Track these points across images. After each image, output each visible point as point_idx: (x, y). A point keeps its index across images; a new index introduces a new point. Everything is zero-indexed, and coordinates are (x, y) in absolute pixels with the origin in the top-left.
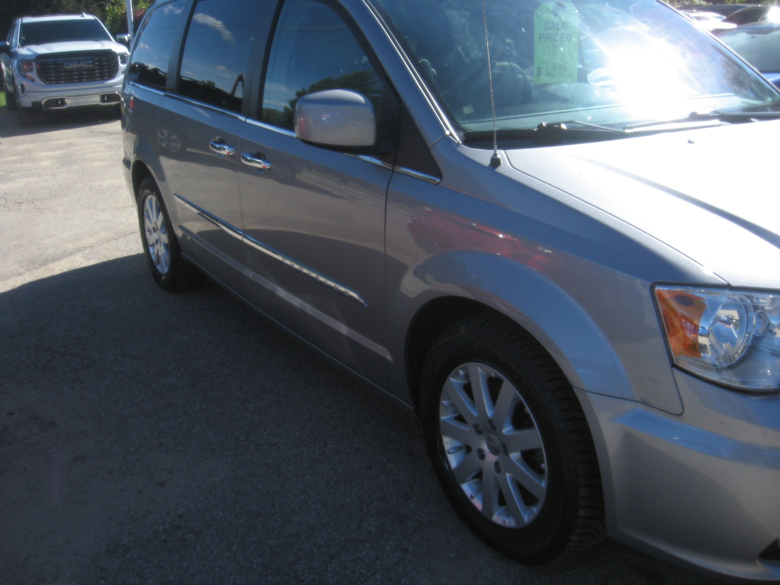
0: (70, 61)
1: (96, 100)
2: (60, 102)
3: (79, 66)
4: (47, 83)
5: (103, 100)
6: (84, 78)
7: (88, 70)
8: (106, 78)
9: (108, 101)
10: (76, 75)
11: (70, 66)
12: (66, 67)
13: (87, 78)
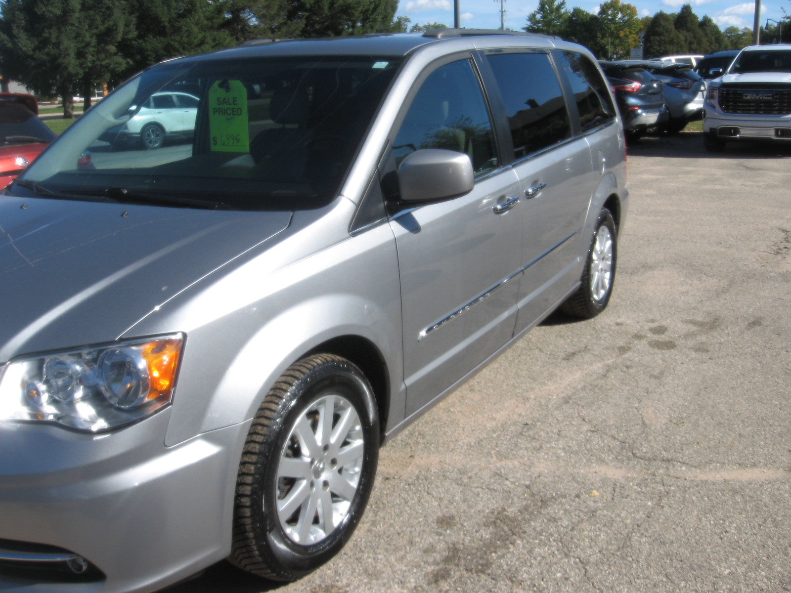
0: (749, 92)
1: (771, 134)
2: (732, 131)
3: (757, 98)
4: (725, 111)
5: (777, 134)
6: (761, 110)
7: (766, 102)
8: (784, 112)
9: (782, 136)
10: (753, 106)
11: (749, 97)
12: (744, 98)
13: (764, 110)
